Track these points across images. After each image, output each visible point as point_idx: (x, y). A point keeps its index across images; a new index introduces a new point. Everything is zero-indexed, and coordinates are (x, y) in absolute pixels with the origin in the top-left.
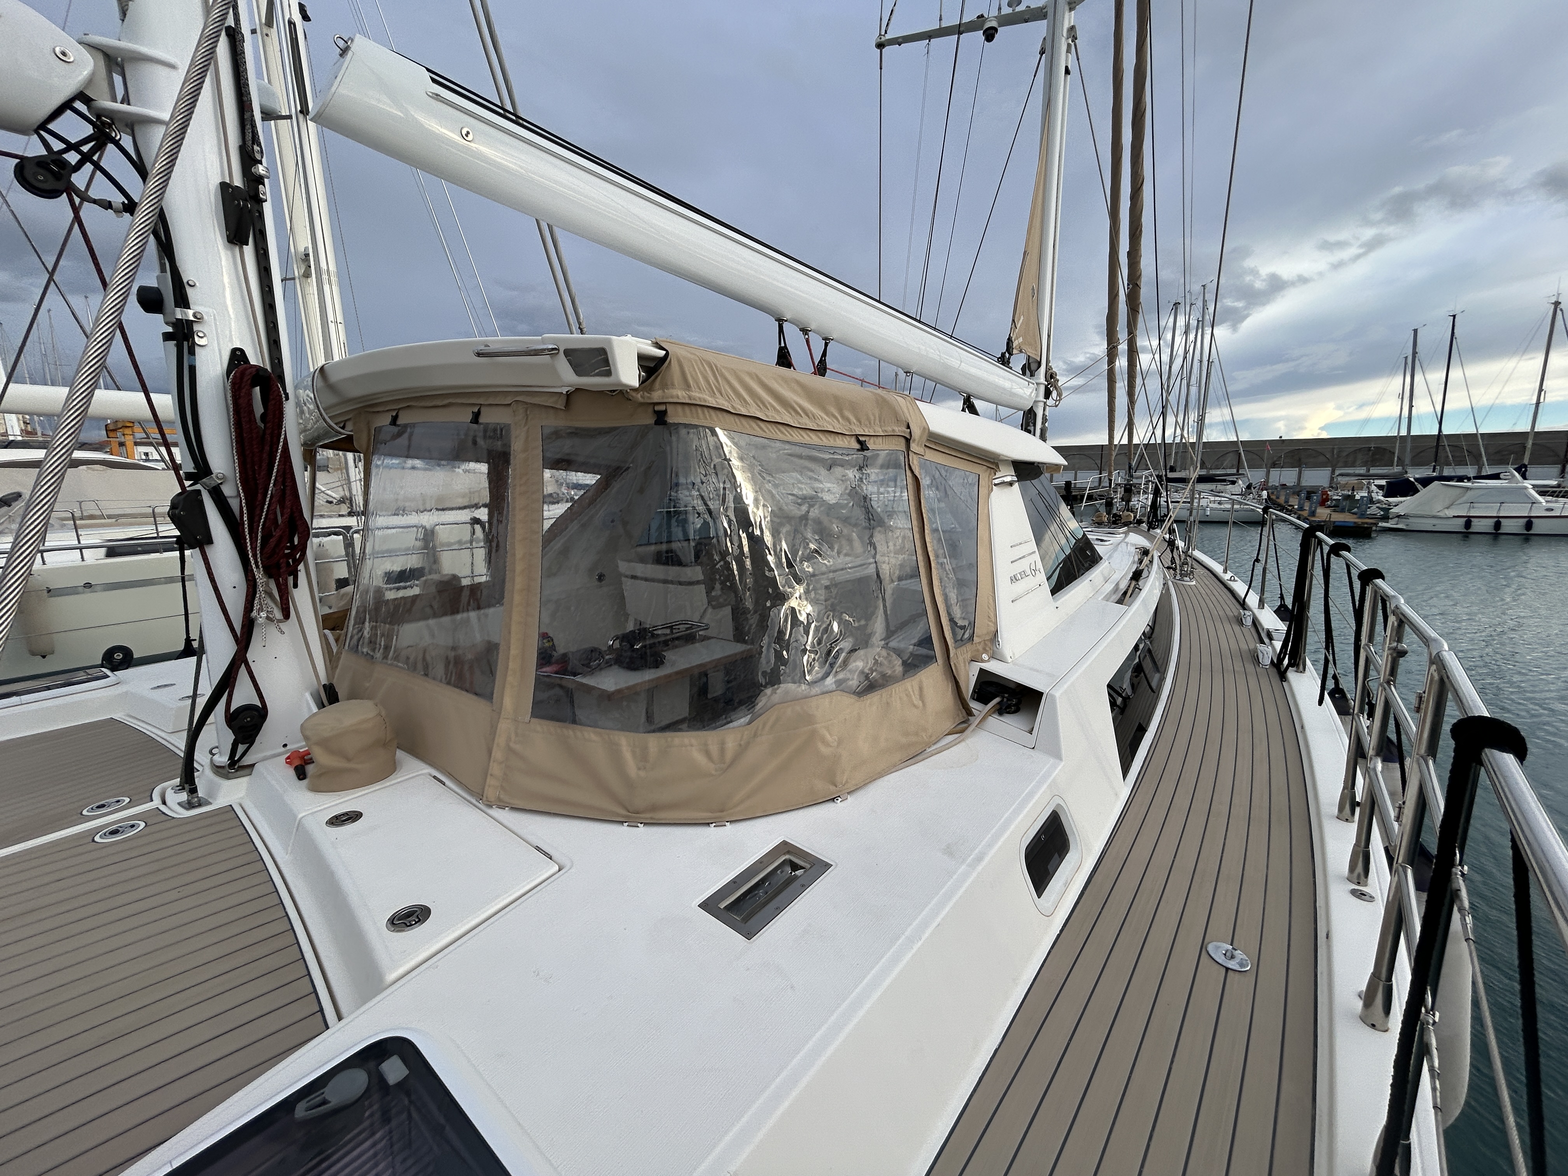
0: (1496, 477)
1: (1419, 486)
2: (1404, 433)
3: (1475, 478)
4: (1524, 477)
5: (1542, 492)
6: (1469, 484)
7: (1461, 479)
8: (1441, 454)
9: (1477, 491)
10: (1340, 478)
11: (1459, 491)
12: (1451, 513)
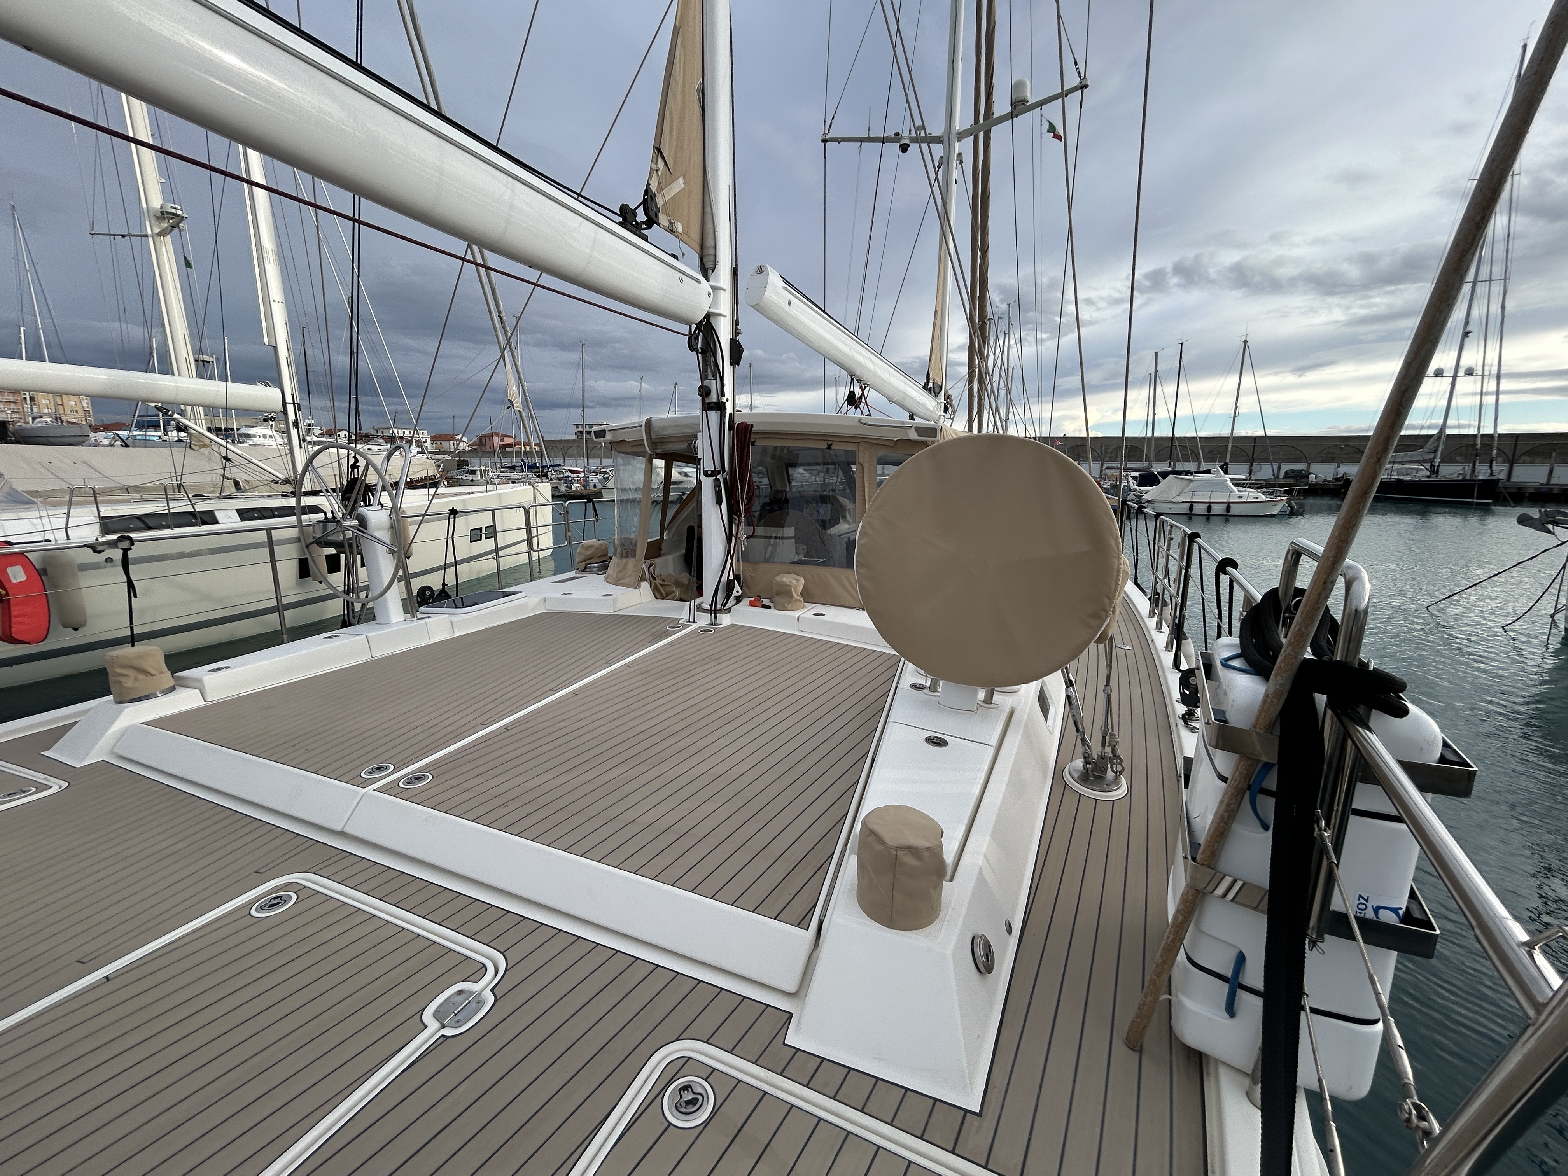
0: (1208, 472)
1: (1160, 478)
2: (1149, 435)
3: (1196, 473)
4: (1226, 472)
5: (1237, 484)
6: (1192, 477)
7: (1187, 473)
8: (1174, 452)
9: (1196, 483)
10: (1107, 471)
11: (1185, 482)
12: (1180, 499)
